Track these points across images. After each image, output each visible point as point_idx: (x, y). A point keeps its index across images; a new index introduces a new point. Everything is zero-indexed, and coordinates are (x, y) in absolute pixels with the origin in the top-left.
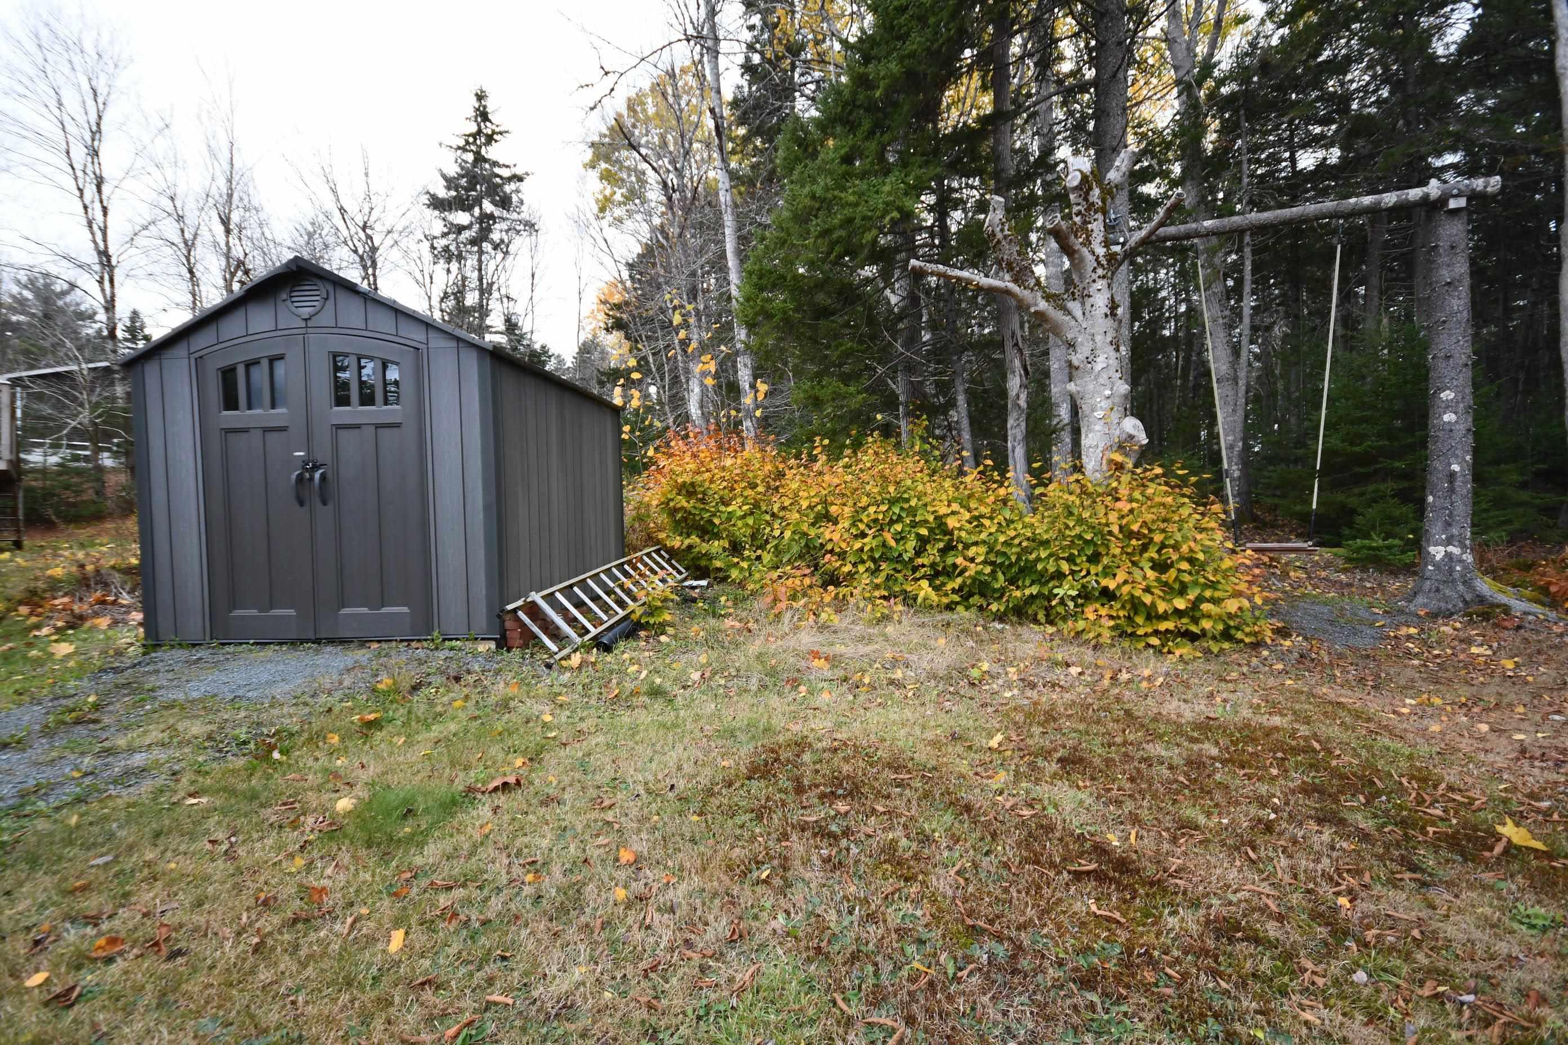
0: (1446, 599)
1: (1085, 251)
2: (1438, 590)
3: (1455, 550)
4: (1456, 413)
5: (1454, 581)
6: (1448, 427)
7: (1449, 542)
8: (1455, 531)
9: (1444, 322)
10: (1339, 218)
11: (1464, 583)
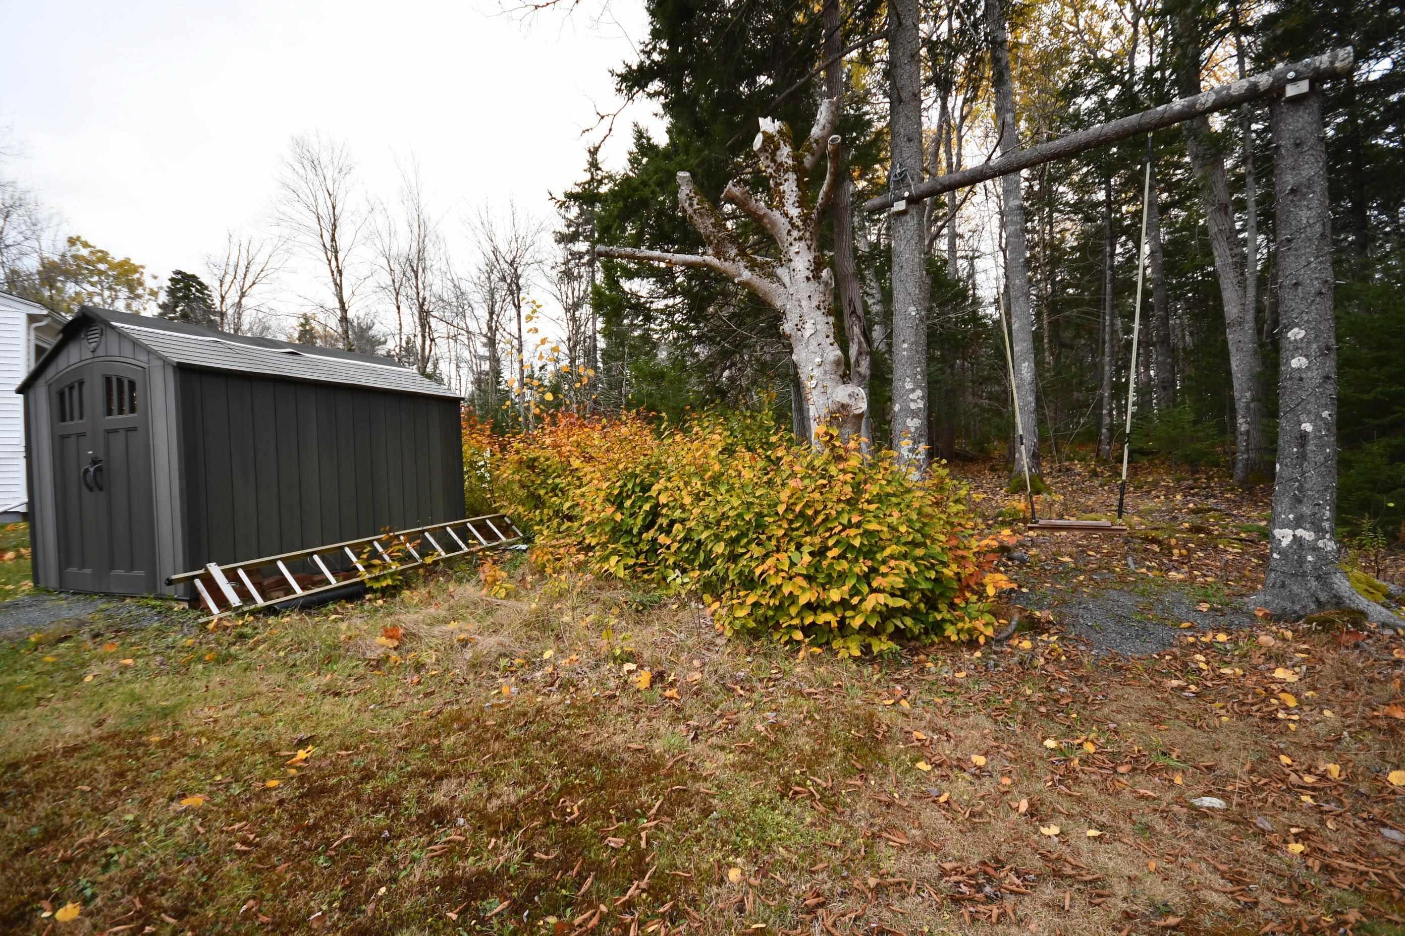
0: (1293, 598)
1: (776, 214)
2: (1283, 586)
3: (1307, 535)
4: (1307, 356)
5: (1304, 575)
6: (1297, 375)
7: (1298, 523)
8: (1306, 510)
9: (1289, 241)
10: (1148, 131)
11: (1318, 578)
